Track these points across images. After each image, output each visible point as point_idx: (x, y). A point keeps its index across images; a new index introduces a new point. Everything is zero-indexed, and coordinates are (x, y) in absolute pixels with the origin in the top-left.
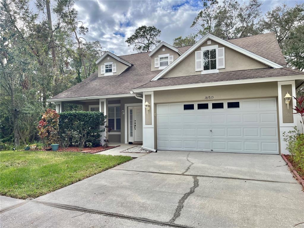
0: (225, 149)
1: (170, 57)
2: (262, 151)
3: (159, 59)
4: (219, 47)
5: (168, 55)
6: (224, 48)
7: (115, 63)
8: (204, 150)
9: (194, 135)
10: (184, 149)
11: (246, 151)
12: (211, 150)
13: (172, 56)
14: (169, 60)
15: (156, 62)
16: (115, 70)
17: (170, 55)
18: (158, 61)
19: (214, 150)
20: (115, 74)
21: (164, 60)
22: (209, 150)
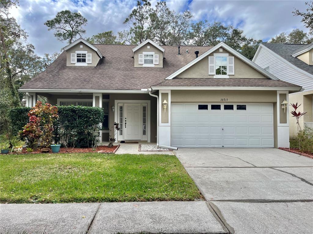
0: (234, 145)
1: (155, 56)
2: (262, 146)
3: (143, 56)
4: (229, 56)
5: (153, 53)
6: (233, 57)
7: (91, 53)
8: (216, 146)
9: (208, 133)
10: (198, 146)
11: (250, 146)
12: (223, 146)
13: (157, 55)
14: (154, 59)
15: (141, 59)
16: (90, 61)
17: (155, 54)
18: (142, 58)
19: (225, 146)
20: (90, 65)
21: (148, 58)
22: (221, 146)
